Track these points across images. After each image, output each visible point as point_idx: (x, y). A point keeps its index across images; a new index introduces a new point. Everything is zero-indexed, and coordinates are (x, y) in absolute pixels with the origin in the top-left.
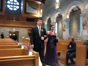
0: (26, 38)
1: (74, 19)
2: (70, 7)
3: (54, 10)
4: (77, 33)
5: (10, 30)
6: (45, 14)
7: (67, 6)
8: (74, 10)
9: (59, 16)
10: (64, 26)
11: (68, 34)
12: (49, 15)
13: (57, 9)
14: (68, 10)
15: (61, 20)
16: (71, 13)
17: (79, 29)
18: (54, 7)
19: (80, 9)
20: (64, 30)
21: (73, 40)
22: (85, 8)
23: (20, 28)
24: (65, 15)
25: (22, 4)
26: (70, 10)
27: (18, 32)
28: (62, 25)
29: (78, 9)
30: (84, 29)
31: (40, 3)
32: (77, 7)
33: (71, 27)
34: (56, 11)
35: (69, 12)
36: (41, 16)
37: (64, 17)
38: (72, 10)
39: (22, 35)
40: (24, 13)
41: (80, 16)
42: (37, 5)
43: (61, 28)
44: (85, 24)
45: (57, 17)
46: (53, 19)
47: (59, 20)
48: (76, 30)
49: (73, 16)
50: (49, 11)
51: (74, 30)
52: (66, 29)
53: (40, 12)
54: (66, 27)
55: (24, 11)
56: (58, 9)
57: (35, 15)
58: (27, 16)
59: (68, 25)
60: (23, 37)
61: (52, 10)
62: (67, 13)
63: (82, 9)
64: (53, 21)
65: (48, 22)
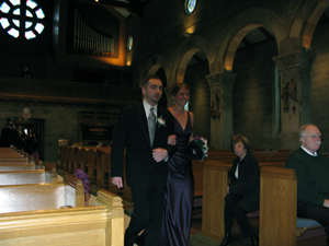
0: (70, 143)
1: (252, 74)
2: (238, 30)
3: (176, 38)
4: (262, 126)
5: (12, 115)
7: (227, 24)
9: (196, 62)
10: (213, 98)
11: (230, 129)
12: (160, 57)
13: (187, 36)
14: (230, 40)
15: (203, 77)
17: (269, 110)
19: (271, 38)
22: (291, 35)
24: (220, 60)
26: (238, 40)
27: (43, 121)
28: (208, 96)
29: (264, 38)
31: (124, 12)
32: (262, 29)
33: (238, 103)
34: (185, 43)
35: (233, 49)
37: (213, 64)
38: (244, 40)
40: (64, 48)
45: (189, 67)
46: (173, 75)
47: (198, 77)
48: (260, 112)
49: (248, 64)
51: (250, 113)
52: (221, 111)
54: (222, 103)
56: (192, 35)
57: (105, 56)
59: (230, 95)
60: (62, 142)
62: (226, 52)
63: (280, 37)
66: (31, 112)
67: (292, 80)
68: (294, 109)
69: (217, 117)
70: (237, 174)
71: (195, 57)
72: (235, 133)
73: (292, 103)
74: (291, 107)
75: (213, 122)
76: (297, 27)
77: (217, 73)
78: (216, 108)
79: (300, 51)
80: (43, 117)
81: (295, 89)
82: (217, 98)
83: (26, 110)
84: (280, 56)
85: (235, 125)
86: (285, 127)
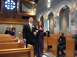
1: (64, 16)
2: (60, 6)
3: (46, 8)
4: (66, 29)
5: (8, 27)
6: (39, 12)
7: (58, 5)
8: (64, 9)
9: (50, 14)
10: (55, 22)
11: (59, 30)
12: (42, 13)
13: (48, 8)
14: (58, 9)
15: (52, 17)
16: (60, 11)
17: (68, 25)
18: (46, 6)
19: (68, 8)
20: (55, 26)
21: (63, 34)
22: (73, 7)
23: (17, 25)
24: (56, 13)
25: (18, 4)
26: (60, 9)
27: (15, 28)
28: (54, 22)
30: (72, 25)
31: (34, 3)
32: (66, 6)
33: (61, 23)
34: (48, 9)
35: (59, 11)
36: (35, 14)
37: (54, 14)
38: (62, 9)
39: (18, 30)
40: (20, 11)
41: (69, 14)
42: (31, 5)
43: (53, 25)
44: (73, 21)
45: (49, 15)
46: (45, 17)
47: (51, 18)
48: (66, 25)
49: (63, 14)
50: (41, 10)
51: (63, 26)
52: (56, 25)
53: (34, 11)
54: (57, 23)
55: (20, 10)
56: (50, 8)
57: (29, 13)
58: (23, 14)
59: (59, 21)
60: (19, 33)
61: (45, 9)
62: (57, 11)
63: (70, 7)
64: (45, 18)
65: (41, 19)
66: (12, 26)
67: (73, 18)
68: (74, 24)
69: (56, 27)
70: (60, 40)
71: (50, 13)
72: (60, 30)
73: (73, 23)
74: (73, 24)
75: (55, 28)
76: (75, 5)
77: (55, 16)
78: (55, 25)
79: (75, 11)
80: (15, 27)
81: (74, 20)
82: (56, 22)
83: (11, 26)
84: (70, 12)
85: (60, 29)
86: (72, 29)
